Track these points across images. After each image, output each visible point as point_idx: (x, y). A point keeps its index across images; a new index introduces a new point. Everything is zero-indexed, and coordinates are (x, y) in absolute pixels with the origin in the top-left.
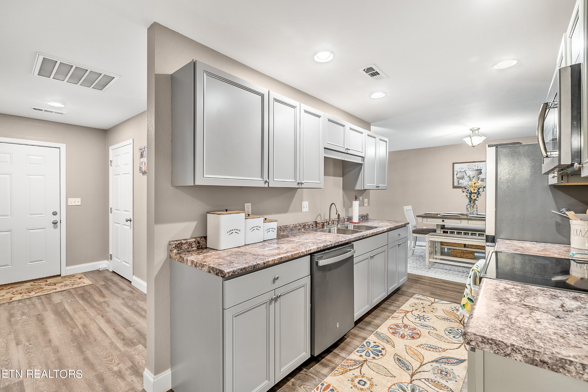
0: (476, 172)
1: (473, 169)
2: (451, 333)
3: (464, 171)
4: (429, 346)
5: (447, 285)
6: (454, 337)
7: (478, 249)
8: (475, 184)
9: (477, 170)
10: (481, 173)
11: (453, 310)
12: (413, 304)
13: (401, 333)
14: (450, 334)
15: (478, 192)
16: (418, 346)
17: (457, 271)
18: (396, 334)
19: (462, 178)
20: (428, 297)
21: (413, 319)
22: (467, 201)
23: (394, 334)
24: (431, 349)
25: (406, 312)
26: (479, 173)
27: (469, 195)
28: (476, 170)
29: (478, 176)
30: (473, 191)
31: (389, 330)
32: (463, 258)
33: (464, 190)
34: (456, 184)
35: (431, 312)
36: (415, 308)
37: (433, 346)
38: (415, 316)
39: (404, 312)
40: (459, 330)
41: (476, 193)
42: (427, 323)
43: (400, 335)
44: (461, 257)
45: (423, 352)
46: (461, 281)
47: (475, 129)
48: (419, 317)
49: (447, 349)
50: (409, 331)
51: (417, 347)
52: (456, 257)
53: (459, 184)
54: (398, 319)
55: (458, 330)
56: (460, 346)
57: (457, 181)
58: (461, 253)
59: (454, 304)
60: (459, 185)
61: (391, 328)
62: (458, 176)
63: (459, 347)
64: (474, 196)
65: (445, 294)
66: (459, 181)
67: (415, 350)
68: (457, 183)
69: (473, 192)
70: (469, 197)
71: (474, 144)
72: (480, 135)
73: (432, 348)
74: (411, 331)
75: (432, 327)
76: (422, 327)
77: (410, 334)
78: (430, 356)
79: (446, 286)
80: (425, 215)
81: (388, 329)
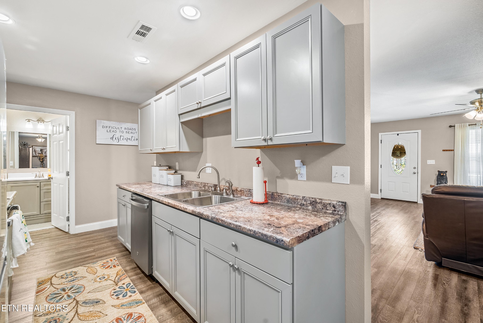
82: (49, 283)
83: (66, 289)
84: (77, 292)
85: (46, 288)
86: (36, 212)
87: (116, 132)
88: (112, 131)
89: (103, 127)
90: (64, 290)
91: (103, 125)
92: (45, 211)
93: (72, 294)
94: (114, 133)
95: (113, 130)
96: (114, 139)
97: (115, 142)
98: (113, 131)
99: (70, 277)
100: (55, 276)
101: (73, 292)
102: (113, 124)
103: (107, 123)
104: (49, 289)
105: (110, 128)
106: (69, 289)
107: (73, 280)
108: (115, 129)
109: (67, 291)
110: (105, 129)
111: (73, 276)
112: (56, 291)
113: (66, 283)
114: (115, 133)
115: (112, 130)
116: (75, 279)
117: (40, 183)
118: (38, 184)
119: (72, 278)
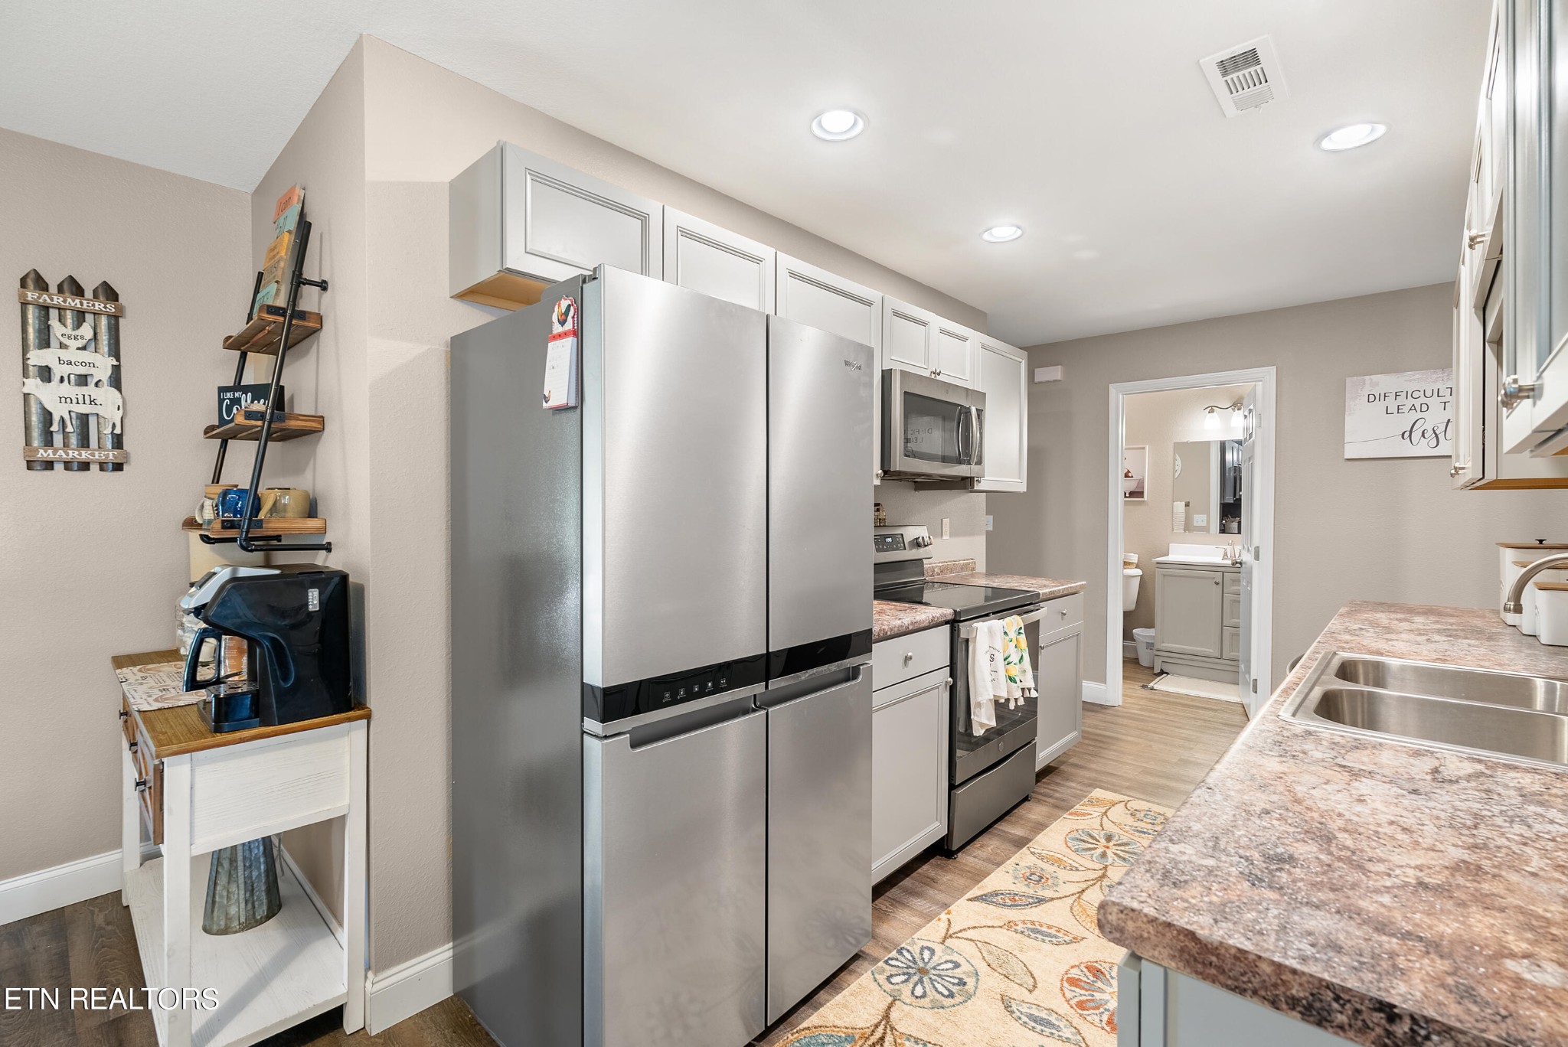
82: (1103, 810)
83: (1115, 839)
84: (1124, 859)
85: (1091, 814)
86: (1211, 650)
87: (1424, 408)
88: (1405, 409)
89: (1372, 398)
90: (1109, 838)
91: (1370, 391)
92: (1232, 653)
93: (1113, 855)
94: (1415, 416)
95: (1414, 401)
96: (1416, 435)
97: (1423, 448)
98: (1413, 408)
99: (1146, 822)
100: (1126, 804)
101: (1118, 852)
102: (1410, 381)
103: (1385, 382)
104: (1091, 820)
105: (1401, 400)
106: (1119, 842)
107: (1145, 830)
108: (1423, 400)
109: (1111, 844)
110: (1380, 406)
111: (1153, 824)
112: (1097, 832)
113: (1127, 828)
114: (1420, 415)
115: (1410, 401)
116: (1150, 831)
117: (1223, 575)
118: (1218, 577)
119: (1150, 826)
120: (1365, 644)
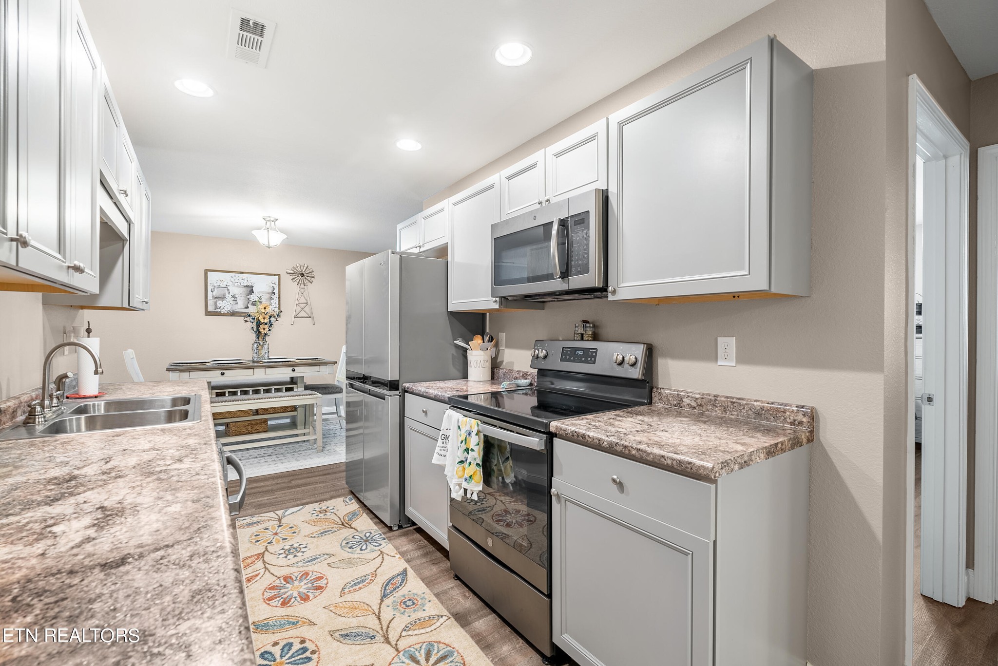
0: (244, 289)
1: (239, 284)
2: (353, 547)
3: (224, 286)
4: (353, 583)
5: (262, 484)
6: (361, 550)
7: (274, 413)
8: (265, 308)
9: (247, 286)
10: (253, 292)
11: (318, 516)
12: (254, 537)
13: (295, 594)
14: (354, 549)
15: (270, 321)
16: (343, 595)
17: (260, 457)
18: (291, 603)
19: (223, 298)
20: (262, 515)
21: (282, 561)
22: (253, 337)
23: (289, 605)
24: (361, 585)
25: (259, 557)
26: (250, 291)
27: (255, 327)
28: (245, 287)
29: (249, 297)
30: (263, 319)
31: (272, 604)
32: (251, 433)
33: (248, 319)
34: (211, 308)
35: (294, 534)
36: (264, 542)
37: (357, 579)
38: (281, 554)
39: (257, 559)
40: (355, 537)
41: (266, 324)
42: (308, 554)
43: (299, 599)
44: (249, 433)
45: (357, 596)
46: (274, 470)
47: (272, 219)
48: (287, 552)
49: (375, 571)
50: (302, 584)
51: (341, 597)
52: (241, 434)
53: (216, 308)
54: (260, 576)
55: (353, 537)
56: (383, 557)
57: (213, 303)
58: (248, 425)
59: (307, 506)
60: (217, 310)
61: (270, 599)
62: (214, 293)
63: (383, 559)
64: (264, 329)
65: (276, 498)
66: (217, 303)
67: (344, 603)
68: (214, 307)
69: (262, 322)
70: (255, 330)
71: (271, 244)
72: (277, 229)
73: (359, 583)
74: (305, 581)
75: (324, 555)
76: (310, 563)
77: (310, 585)
78: (371, 594)
79: (260, 487)
80: (173, 367)
81: (268, 604)
120: (175, 437)
